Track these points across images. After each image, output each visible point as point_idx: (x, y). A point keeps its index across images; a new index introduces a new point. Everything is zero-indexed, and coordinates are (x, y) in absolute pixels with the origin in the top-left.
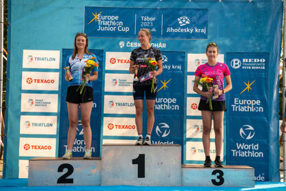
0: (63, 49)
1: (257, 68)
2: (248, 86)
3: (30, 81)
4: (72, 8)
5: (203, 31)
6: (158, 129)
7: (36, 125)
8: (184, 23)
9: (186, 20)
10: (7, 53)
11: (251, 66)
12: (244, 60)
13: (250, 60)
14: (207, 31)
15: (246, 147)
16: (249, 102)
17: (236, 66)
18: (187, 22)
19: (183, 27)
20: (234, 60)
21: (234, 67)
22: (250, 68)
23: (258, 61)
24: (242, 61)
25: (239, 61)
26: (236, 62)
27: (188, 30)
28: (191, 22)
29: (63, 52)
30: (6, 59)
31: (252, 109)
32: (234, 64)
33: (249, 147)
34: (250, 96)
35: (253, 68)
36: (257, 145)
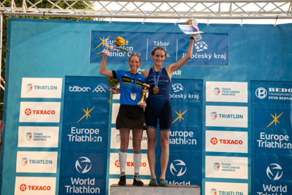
0: (66, 77)
1: (285, 98)
2: (276, 119)
3: (28, 112)
4: (77, 32)
5: (223, 57)
6: (172, 166)
7: (33, 162)
8: (201, 48)
9: (204, 45)
10: (4, 82)
11: (279, 97)
12: (270, 90)
13: (277, 90)
14: (227, 57)
15: (274, 189)
16: (276, 137)
17: (262, 95)
18: (205, 48)
19: (200, 53)
20: (259, 89)
21: (259, 97)
22: (277, 98)
23: (286, 90)
24: (268, 90)
25: (264, 90)
26: (262, 91)
27: (206, 56)
28: (209, 47)
29: (66, 79)
30: (4, 88)
31: (280, 146)
32: (260, 93)
33: (276, 189)
34: (277, 130)
35: (280, 98)
36: (286, 187)
